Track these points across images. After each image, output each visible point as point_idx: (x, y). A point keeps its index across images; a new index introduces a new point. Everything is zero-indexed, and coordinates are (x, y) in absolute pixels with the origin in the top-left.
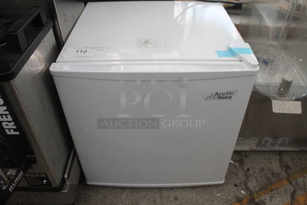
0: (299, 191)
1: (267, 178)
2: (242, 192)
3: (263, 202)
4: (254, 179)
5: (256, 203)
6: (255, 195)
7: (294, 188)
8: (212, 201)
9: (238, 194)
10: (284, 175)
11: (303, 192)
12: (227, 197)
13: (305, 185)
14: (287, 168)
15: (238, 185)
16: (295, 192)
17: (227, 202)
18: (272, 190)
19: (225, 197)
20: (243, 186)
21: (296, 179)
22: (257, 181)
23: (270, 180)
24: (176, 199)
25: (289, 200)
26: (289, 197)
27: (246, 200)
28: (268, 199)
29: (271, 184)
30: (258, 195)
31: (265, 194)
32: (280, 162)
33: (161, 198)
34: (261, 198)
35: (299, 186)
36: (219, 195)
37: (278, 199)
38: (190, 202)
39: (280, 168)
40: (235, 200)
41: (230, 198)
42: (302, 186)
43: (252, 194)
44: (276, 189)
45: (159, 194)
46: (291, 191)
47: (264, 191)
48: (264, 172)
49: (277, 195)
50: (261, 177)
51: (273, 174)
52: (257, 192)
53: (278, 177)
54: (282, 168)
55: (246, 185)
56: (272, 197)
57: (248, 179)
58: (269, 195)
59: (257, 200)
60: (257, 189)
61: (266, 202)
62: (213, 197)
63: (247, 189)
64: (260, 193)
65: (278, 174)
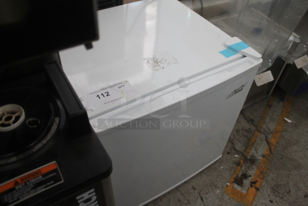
0: (269, 135)
1: (245, 136)
2: (236, 156)
3: (253, 156)
4: (237, 142)
5: (249, 160)
6: (246, 154)
7: (265, 134)
8: (220, 175)
9: (234, 159)
10: (253, 128)
11: (271, 135)
12: (229, 166)
13: (269, 129)
14: (252, 121)
15: (230, 152)
16: (266, 138)
17: (231, 170)
18: (253, 144)
19: (227, 167)
20: (233, 151)
21: (262, 127)
22: (240, 142)
23: (247, 136)
24: (194, 189)
25: (267, 146)
26: (266, 144)
27: (242, 161)
28: (254, 152)
29: (249, 139)
30: (246, 152)
31: (250, 149)
32: (246, 119)
33: (183, 195)
34: (250, 154)
35: (266, 131)
36: (222, 167)
37: (261, 149)
38: (206, 185)
39: (248, 124)
40: (235, 165)
41: (231, 166)
42: (268, 131)
43: (243, 154)
44: (255, 141)
45: (179, 193)
46: (264, 138)
47: (249, 147)
48: (240, 133)
49: (258, 146)
50: (241, 137)
51: (246, 131)
52: (245, 150)
53: (251, 132)
54: (249, 123)
55: (234, 149)
56: (256, 149)
57: (233, 143)
58: (254, 149)
59: (248, 157)
60: (244, 148)
61: (254, 155)
62: (219, 172)
63: (237, 152)
64: (247, 150)
65: (250, 129)
